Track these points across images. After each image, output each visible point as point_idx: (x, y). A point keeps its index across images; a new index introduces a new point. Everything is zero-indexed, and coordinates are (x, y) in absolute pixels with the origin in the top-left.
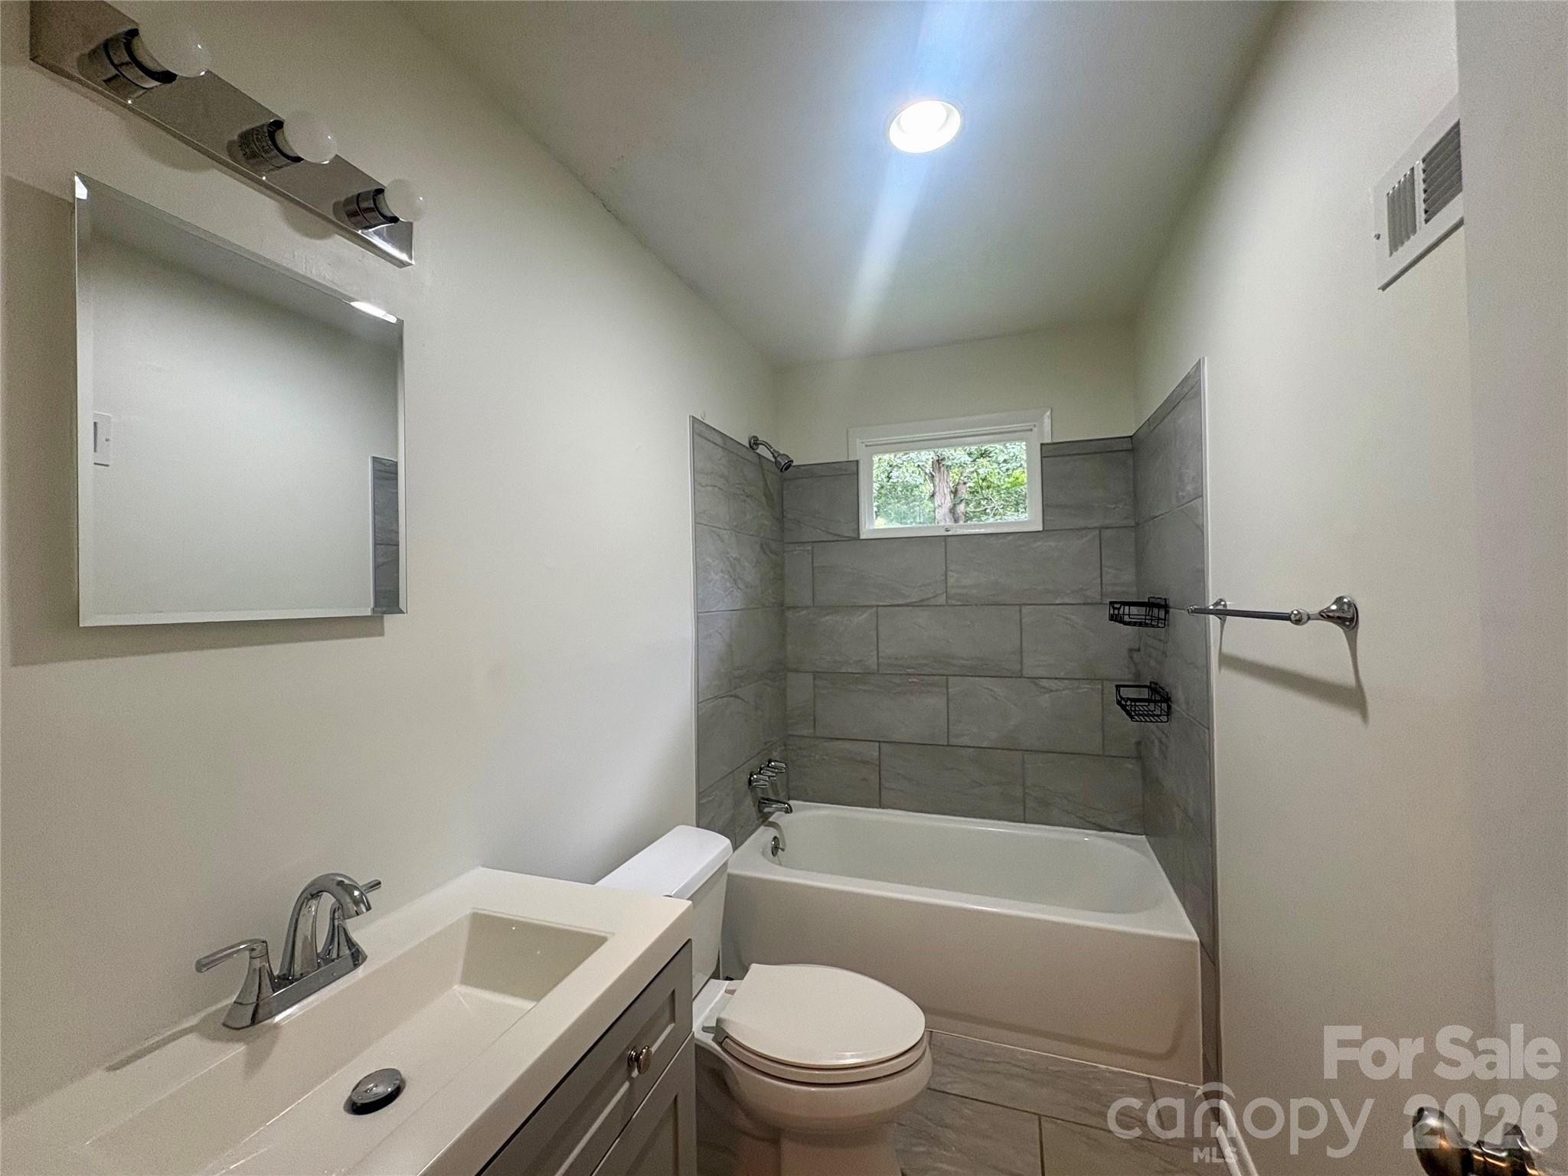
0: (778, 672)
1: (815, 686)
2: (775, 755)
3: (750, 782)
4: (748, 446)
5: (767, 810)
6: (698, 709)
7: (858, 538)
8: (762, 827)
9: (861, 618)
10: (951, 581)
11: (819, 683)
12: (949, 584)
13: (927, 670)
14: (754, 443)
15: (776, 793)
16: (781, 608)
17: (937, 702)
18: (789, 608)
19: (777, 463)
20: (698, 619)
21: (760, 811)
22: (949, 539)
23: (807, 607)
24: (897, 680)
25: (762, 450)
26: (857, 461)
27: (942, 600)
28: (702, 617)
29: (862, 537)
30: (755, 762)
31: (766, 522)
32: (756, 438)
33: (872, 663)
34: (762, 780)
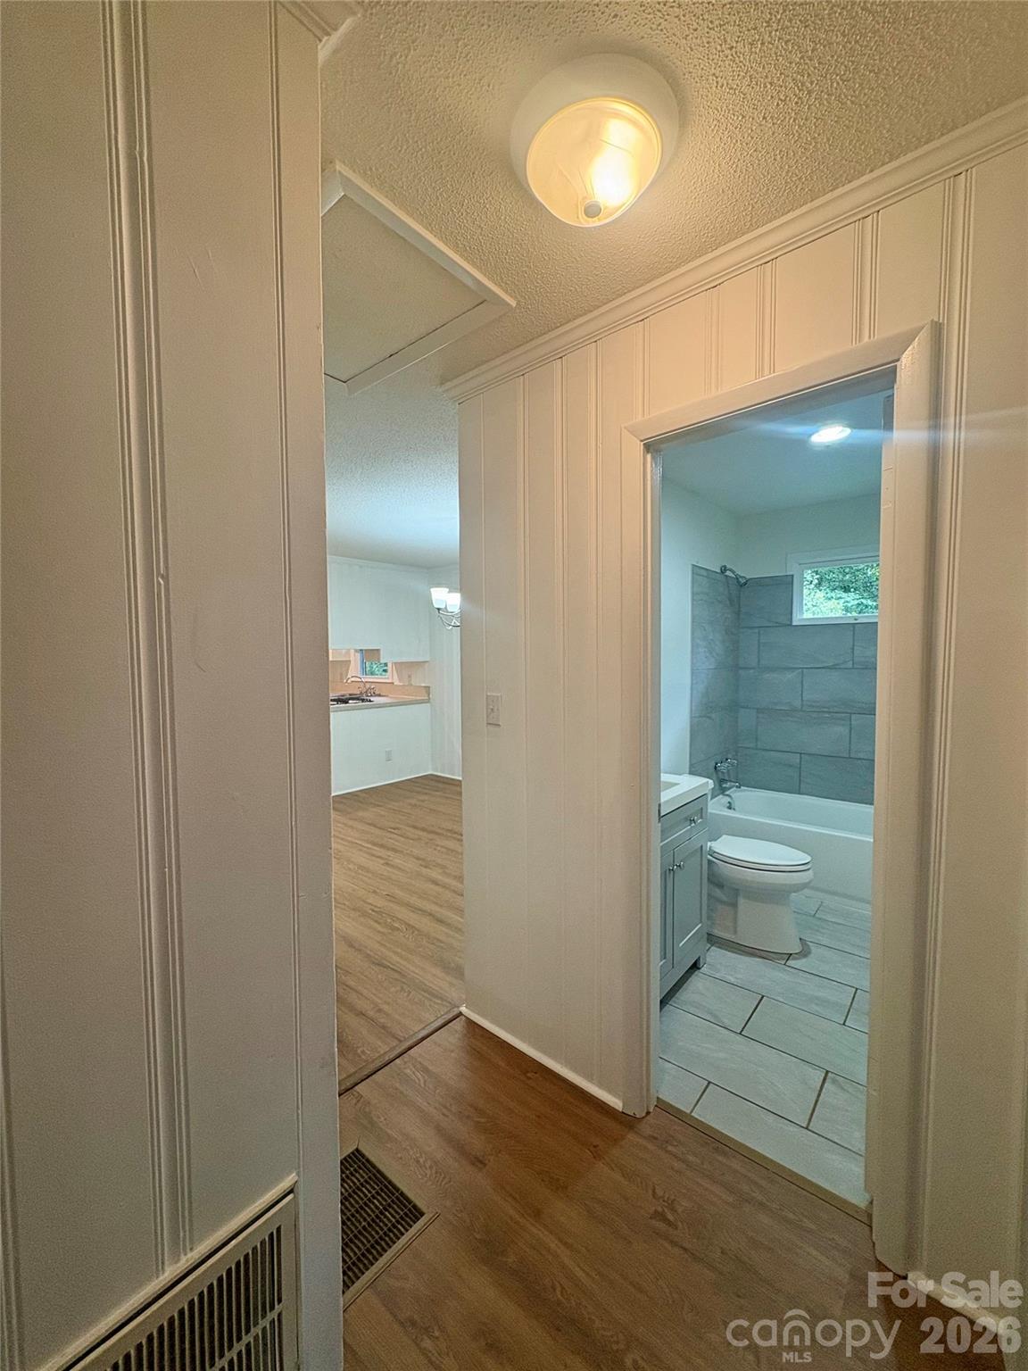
0: (733, 707)
1: (757, 717)
2: (730, 756)
3: (715, 768)
4: (719, 571)
5: (724, 786)
6: (691, 722)
7: (791, 625)
8: (721, 796)
9: (790, 676)
10: (856, 653)
11: (761, 715)
12: (855, 655)
13: (836, 710)
14: (723, 570)
15: (729, 777)
16: (736, 668)
17: (842, 730)
18: (741, 668)
19: (738, 582)
20: (692, 673)
21: (721, 786)
22: (857, 626)
23: (753, 668)
24: (815, 715)
25: (728, 573)
26: (793, 576)
27: (850, 665)
28: (694, 673)
29: (794, 624)
30: (718, 758)
31: (729, 616)
32: (725, 567)
33: (797, 703)
34: (723, 767)
